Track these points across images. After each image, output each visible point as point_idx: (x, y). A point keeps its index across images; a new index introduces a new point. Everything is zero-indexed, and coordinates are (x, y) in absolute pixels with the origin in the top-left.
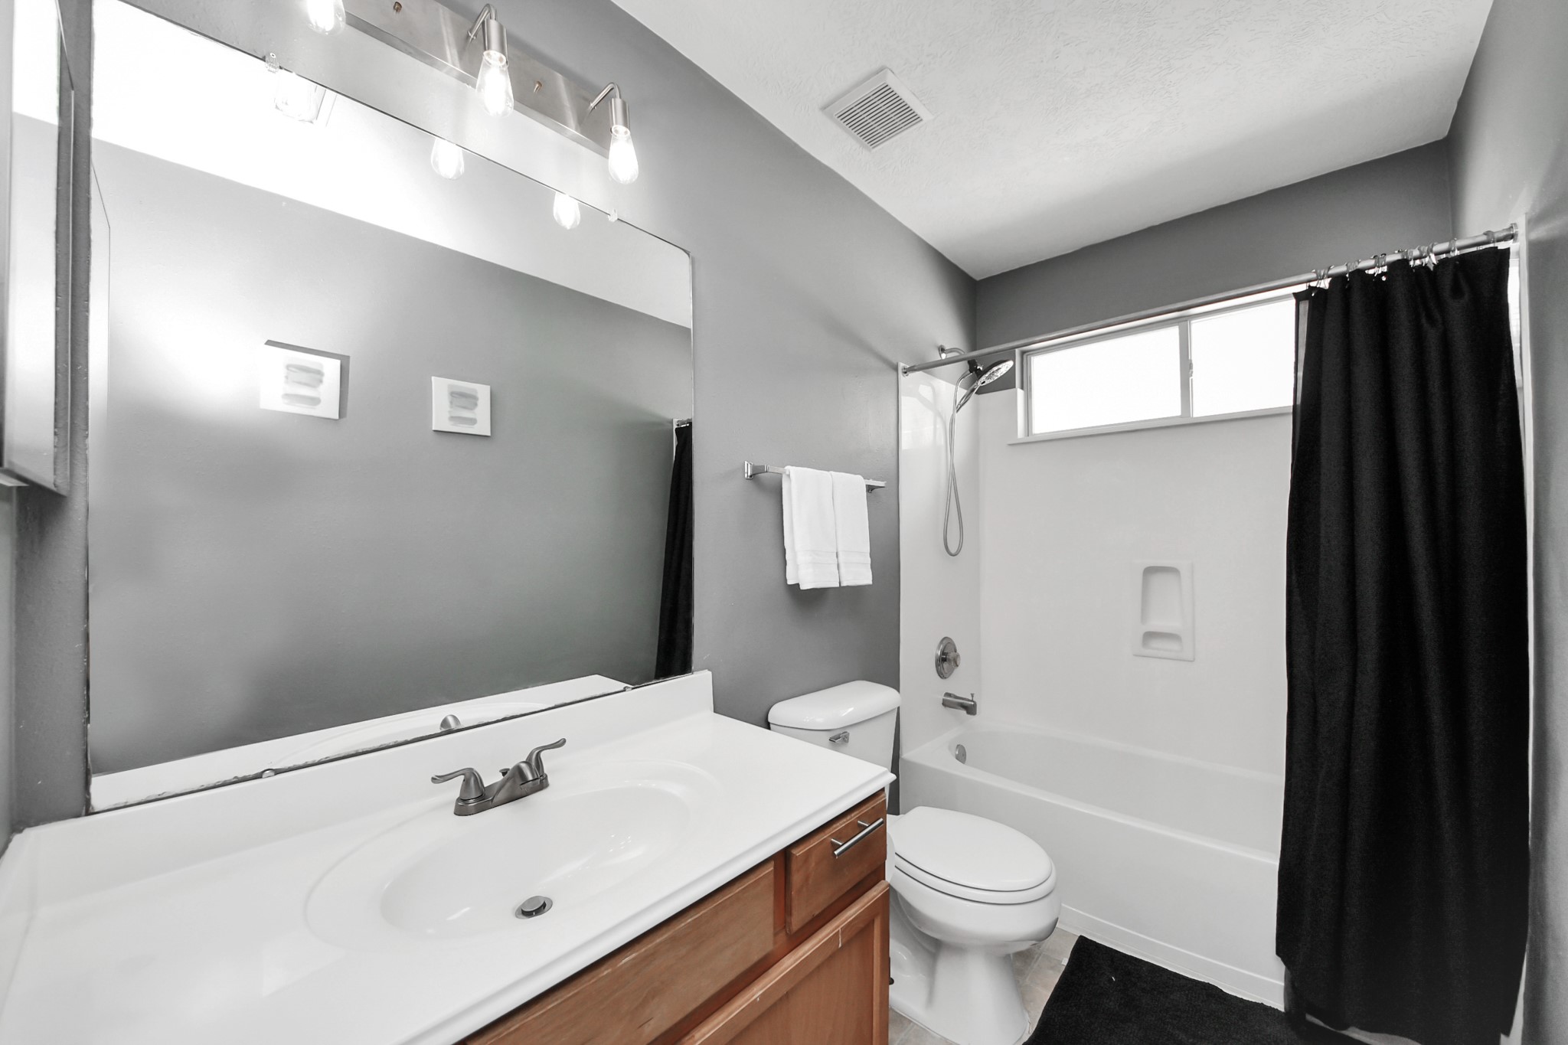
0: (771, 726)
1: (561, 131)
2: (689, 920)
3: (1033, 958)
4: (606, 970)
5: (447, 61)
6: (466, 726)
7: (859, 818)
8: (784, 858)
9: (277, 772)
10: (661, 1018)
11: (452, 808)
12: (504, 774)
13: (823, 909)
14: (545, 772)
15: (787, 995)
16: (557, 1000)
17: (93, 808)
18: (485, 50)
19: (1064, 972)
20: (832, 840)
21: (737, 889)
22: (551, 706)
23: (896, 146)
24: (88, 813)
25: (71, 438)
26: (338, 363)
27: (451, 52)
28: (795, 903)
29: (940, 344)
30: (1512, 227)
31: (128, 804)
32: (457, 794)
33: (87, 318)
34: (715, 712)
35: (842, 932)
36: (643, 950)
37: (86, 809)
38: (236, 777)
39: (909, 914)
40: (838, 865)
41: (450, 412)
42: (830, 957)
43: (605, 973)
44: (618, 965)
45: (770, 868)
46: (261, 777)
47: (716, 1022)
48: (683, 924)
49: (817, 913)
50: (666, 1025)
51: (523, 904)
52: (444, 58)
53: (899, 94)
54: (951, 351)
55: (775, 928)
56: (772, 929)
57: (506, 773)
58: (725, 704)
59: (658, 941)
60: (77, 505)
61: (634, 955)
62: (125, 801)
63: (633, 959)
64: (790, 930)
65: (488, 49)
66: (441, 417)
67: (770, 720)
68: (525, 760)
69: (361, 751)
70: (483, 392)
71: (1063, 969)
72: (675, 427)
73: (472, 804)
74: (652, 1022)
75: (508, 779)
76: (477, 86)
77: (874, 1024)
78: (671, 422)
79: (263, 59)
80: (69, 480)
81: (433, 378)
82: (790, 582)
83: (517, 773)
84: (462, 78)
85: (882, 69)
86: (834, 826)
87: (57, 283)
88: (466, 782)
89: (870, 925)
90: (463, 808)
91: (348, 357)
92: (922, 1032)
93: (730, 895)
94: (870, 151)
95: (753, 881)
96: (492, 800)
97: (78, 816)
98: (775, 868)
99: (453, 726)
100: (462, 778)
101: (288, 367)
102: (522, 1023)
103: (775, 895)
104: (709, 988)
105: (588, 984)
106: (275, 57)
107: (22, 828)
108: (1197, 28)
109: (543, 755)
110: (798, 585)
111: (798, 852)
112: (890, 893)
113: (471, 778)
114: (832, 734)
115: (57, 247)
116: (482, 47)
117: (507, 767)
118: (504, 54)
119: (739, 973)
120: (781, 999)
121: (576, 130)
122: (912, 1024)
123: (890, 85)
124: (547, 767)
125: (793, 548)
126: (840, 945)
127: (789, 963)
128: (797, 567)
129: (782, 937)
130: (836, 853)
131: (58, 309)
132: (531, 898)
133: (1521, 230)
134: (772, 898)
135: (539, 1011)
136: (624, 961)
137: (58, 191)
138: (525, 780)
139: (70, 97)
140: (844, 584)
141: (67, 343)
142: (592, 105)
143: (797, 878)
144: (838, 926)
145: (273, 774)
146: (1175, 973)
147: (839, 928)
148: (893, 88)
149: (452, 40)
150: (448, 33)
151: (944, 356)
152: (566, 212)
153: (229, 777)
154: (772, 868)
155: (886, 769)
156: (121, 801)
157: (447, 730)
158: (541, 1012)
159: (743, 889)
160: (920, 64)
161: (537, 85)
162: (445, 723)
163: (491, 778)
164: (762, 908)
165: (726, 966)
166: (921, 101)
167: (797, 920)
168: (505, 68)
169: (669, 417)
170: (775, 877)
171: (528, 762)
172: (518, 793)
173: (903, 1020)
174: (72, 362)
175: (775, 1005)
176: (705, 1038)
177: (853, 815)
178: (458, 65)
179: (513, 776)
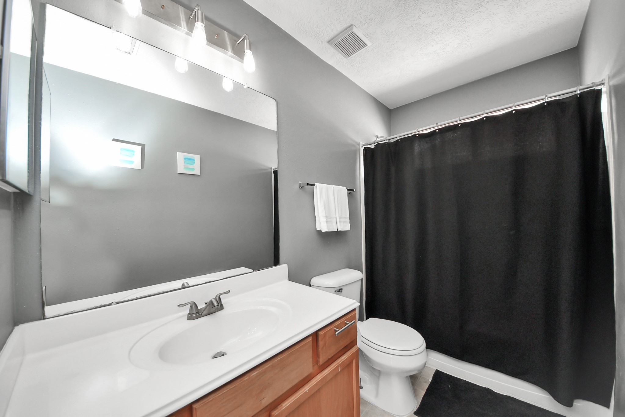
0: (312, 286)
1: (226, 53)
2: (279, 359)
3: (418, 378)
4: (246, 377)
5: (182, 27)
6: (191, 286)
7: (345, 320)
8: (315, 335)
9: (117, 303)
10: (268, 398)
11: (186, 317)
12: (206, 304)
13: (332, 356)
14: (222, 303)
15: (319, 390)
16: (227, 389)
17: (46, 317)
18: (196, 22)
19: (430, 384)
20: (335, 329)
21: (297, 347)
22: (224, 278)
23: (357, 56)
24: (44, 319)
25: (34, 173)
26: (140, 147)
27: (183, 24)
28: (321, 353)
29: (376, 135)
30: (603, 80)
31: (59, 315)
32: (188, 312)
33: (40, 128)
34: (289, 280)
35: (340, 365)
36: (261, 370)
37: (43, 317)
38: (101, 305)
39: (367, 359)
40: (337, 338)
41: (184, 166)
42: (335, 375)
43: (246, 379)
44: (251, 376)
45: (310, 339)
46: (111, 305)
47: (290, 400)
48: (276, 360)
49: (330, 357)
50: (271, 400)
51: (215, 355)
52: (181, 26)
53: (358, 35)
54: (381, 137)
55: (313, 364)
56: (312, 364)
57: (207, 303)
58: (292, 277)
59: (266, 367)
60: (36, 198)
61: (257, 372)
62: (58, 314)
63: (257, 374)
64: (319, 364)
65: (197, 21)
66: (181, 168)
67: (311, 284)
68: (214, 298)
69: (150, 295)
70: (197, 158)
71: (430, 383)
72: (273, 170)
73: (194, 315)
74: (265, 399)
75: (208, 306)
76: (192, 36)
77: (354, 403)
78: (271, 169)
79: (110, 28)
80: (33, 189)
81: (177, 152)
82: (318, 229)
83: (211, 303)
84: (187, 34)
85: (351, 25)
86: (336, 323)
87: (29, 114)
88: (191, 307)
89: (351, 363)
90: (190, 317)
91: (145, 145)
92: (374, 407)
93: (294, 349)
94: (347, 58)
95: (303, 344)
96: (202, 314)
97: (40, 320)
98: (312, 339)
99: (186, 285)
100: (190, 305)
101: (121, 149)
102: (214, 397)
103: (313, 350)
104: (288, 386)
105: (239, 383)
106: (115, 27)
107: (18, 324)
108: (475, 5)
109: (221, 297)
110: (321, 230)
111: (321, 333)
112: (359, 350)
113: (194, 305)
114: (336, 289)
115: (29, 101)
116: (195, 21)
117: (207, 301)
118: (203, 24)
119: (299, 381)
120: (316, 391)
121: (232, 53)
122: (370, 404)
123: (355, 32)
124: (223, 302)
125: (318, 216)
126: (339, 371)
127: (319, 377)
128: (320, 223)
129: (316, 367)
130: (336, 333)
131: (29, 124)
132: (218, 352)
133: (606, 82)
134: (311, 351)
135: (221, 393)
136: (253, 374)
137: (30, 79)
138: (214, 306)
139: (35, 44)
140: (339, 230)
141: (33, 137)
142: (238, 43)
143: (321, 343)
144: (338, 363)
145: (116, 304)
146: (474, 384)
147: (339, 364)
148: (356, 33)
149: (184, 19)
150: (182, 16)
151: (378, 139)
152: (228, 86)
153: (99, 305)
154: (311, 339)
155: (356, 301)
156: (57, 314)
157: (184, 287)
158: (221, 394)
159: (300, 347)
160: (366, 23)
161: (216, 36)
162: (183, 285)
163: (201, 306)
164: (308, 355)
165: (294, 378)
166: (367, 38)
167: (322, 360)
168: (204, 29)
169: (270, 166)
170: (312, 343)
171: (215, 299)
172: (212, 310)
173: (366, 403)
174: (34, 144)
175: (314, 393)
176: (287, 406)
177: (343, 319)
178: (186, 29)
179: (209, 305)
